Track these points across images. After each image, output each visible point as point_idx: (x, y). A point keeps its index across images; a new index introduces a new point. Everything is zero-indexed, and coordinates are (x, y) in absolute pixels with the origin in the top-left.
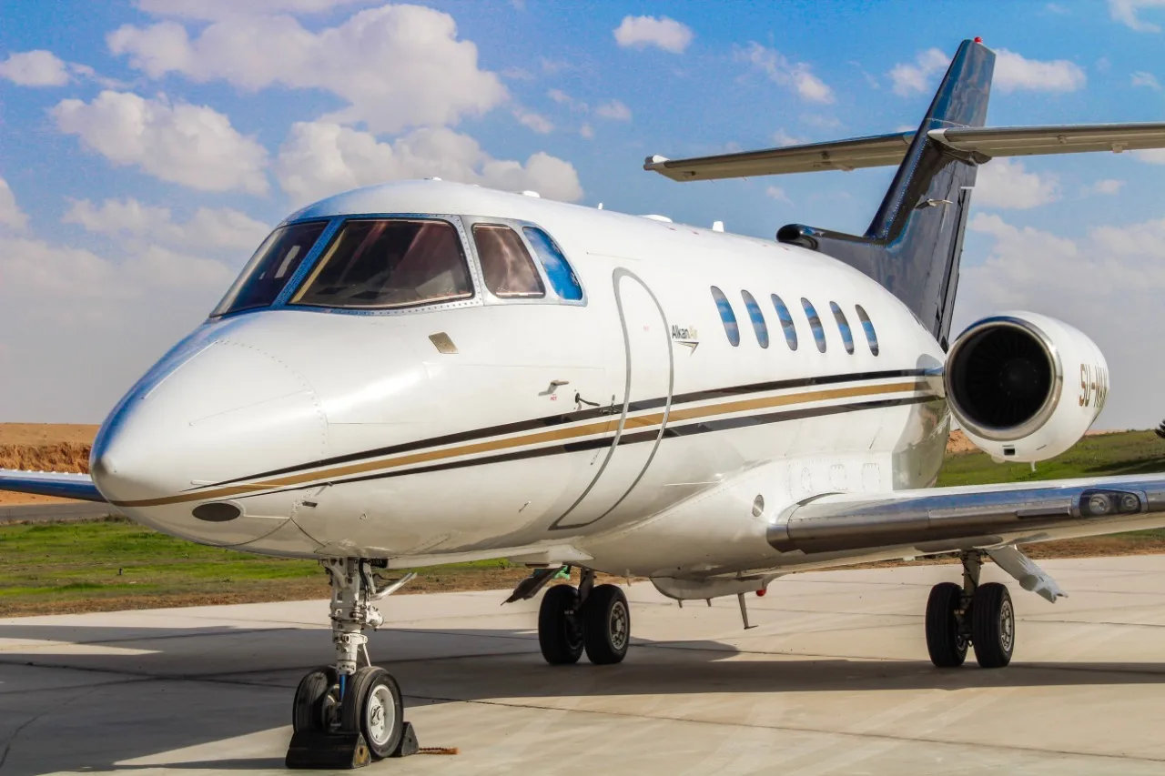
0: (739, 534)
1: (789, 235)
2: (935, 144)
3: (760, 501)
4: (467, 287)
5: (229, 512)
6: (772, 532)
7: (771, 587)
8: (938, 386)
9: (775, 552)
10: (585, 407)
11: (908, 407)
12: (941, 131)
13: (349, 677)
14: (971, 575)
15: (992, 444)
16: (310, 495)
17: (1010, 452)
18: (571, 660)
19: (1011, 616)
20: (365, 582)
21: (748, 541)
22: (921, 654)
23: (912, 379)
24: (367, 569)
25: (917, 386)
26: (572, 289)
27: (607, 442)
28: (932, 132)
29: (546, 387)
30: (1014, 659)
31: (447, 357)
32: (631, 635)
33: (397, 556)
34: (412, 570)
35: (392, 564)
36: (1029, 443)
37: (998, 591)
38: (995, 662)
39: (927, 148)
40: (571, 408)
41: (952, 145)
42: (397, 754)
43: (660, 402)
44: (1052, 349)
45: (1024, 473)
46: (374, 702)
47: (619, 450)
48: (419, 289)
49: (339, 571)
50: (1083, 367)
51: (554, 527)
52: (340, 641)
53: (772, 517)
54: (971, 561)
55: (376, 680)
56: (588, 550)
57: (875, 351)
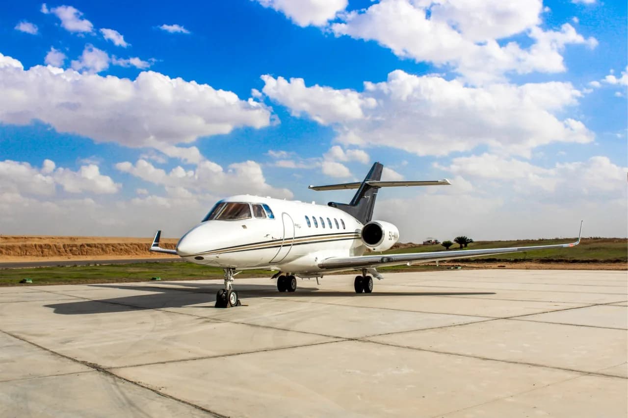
0: (312, 265)
1: (330, 204)
2: (367, 185)
3: (317, 258)
4: (250, 216)
5: (202, 258)
6: (319, 265)
7: (324, 276)
8: (360, 235)
9: (320, 269)
10: (274, 239)
11: (353, 240)
12: (368, 182)
13: (227, 290)
14: (364, 275)
15: (371, 247)
16: (217, 255)
17: (374, 249)
18: (284, 291)
19: (372, 283)
20: (231, 272)
21: (314, 266)
22: (353, 290)
23: (354, 234)
24: (231, 270)
25: (355, 236)
26: (273, 217)
27: (280, 246)
28: (366, 182)
29: (265, 236)
30: (373, 291)
31: (245, 229)
32: (297, 286)
33: (237, 267)
34: (240, 270)
35: (236, 269)
36: (378, 248)
37: (369, 278)
38: (368, 292)
39: (365, 186)
40: (272, 240)
41: (371, 185)
42: (236, 306)
43: (292, 239)
44: (383, 229)
45: (379, 253)
46: (232, 296)
47: (282, 248)
48: (241, 216)
49: (226, 270)
50: (390, 232)
51: (270, 263)
52: (226, 284)
53: (319, 262)
54: (364, 271)
55: (232, 291)
56: (280, 267)
57: (344, 229)
